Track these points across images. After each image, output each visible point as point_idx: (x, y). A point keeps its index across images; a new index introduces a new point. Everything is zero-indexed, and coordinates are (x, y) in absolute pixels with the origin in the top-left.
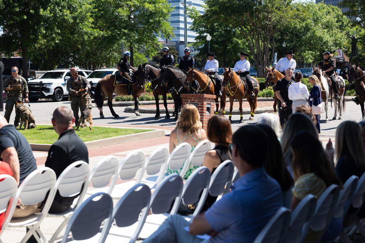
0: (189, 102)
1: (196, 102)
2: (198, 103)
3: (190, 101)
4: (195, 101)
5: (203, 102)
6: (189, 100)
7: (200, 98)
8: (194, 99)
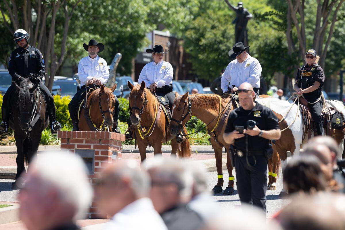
0: (76, 147)
1: (92, 148)
2: (96, 150)
3: (78, 146)
4: (90, 147)
5: (108, 149)
6: (76, 145)
7: (100, 140)
8: (86, 143)
